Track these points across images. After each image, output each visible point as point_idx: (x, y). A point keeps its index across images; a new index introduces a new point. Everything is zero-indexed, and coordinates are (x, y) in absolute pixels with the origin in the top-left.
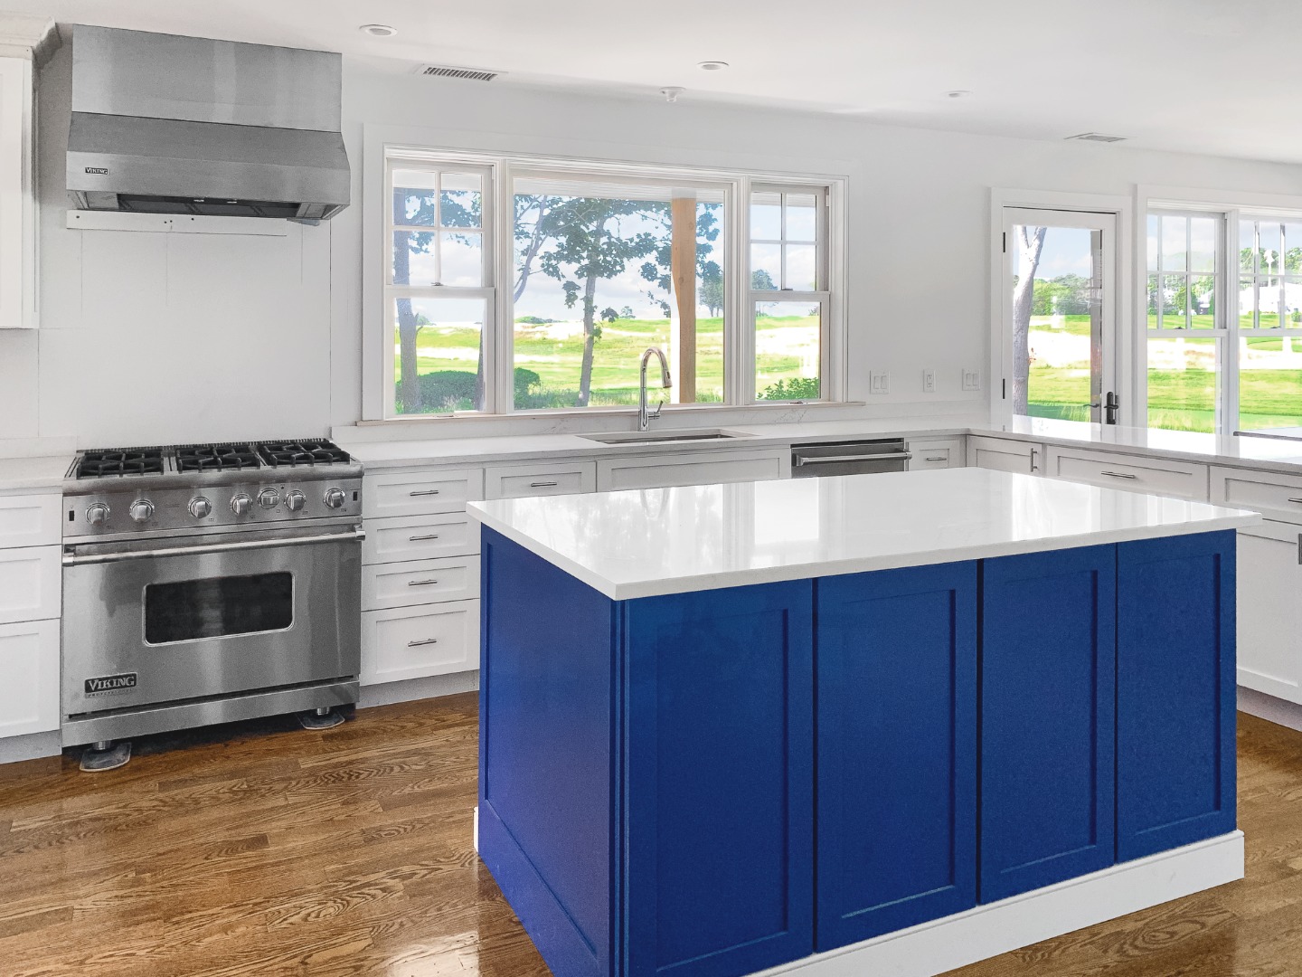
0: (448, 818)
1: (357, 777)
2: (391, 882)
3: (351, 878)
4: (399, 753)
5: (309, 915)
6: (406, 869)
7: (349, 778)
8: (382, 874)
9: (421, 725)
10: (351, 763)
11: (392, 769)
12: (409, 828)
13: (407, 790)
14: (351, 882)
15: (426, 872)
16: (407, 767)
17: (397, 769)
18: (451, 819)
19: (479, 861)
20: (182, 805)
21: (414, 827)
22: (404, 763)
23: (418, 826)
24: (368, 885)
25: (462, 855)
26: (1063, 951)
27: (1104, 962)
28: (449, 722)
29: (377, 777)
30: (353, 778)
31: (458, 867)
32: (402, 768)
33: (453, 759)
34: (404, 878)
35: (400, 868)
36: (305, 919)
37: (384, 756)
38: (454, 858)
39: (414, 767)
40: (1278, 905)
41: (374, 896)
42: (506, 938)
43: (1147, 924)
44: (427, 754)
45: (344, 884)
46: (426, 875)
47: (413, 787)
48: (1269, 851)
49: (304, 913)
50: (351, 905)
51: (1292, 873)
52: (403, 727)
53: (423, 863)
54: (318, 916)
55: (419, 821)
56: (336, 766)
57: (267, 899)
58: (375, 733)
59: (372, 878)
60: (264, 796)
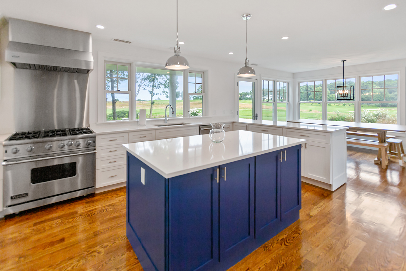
0: (118, 225)
1: (94, 214)
2: (101, 250)
3: (88, 250)
4: (106, 206)
5: (74, 266)
6: (106, 244)
7: (92, 215)
8: (98, 247)
9: (113, 196)
10: (92, 210)
11: (104, 211)
12: (107, 229)
13: (108, 217)
14: (89, 251)
15: (111, 244)
16: (108, 210)
17: (105, 211)
18: (119, 225)
19: (127, 238)
20: (39, 230)
21: (109, 229)
22: (108, 209)
23: (110, 228)
24: (94, 252)
25: (122, 237)
26: (273, 247)
27: (282, 248)
28: (120, 195)
29: (99, 214)
30: (93, 215)
31: (121, 241)
32: (107, 210)
33: (120, 206)
34: (105, 247)
35: (103, 244)
36: (73, 268)
37: (102, 207)
38: (120, 238)
39: (110, 210)
40: (312, 226)
41: (95, 256)
42: (134, 265)
43: (288, 235)
44: (114, 205)
45: (86, 252)
46: (111, 245)
47: (109, 216)
48: (305, 211)
49: (73, 265)
50: (88, 260)
51: (311, 216)
52: (108, 198)
53: (111, 241)
54: (77, 266)
55: (110, 227)
56: (88, 212)
57: (61, 262)
58: (100, 200)
59: (95, 249)
60: (65, 224)
